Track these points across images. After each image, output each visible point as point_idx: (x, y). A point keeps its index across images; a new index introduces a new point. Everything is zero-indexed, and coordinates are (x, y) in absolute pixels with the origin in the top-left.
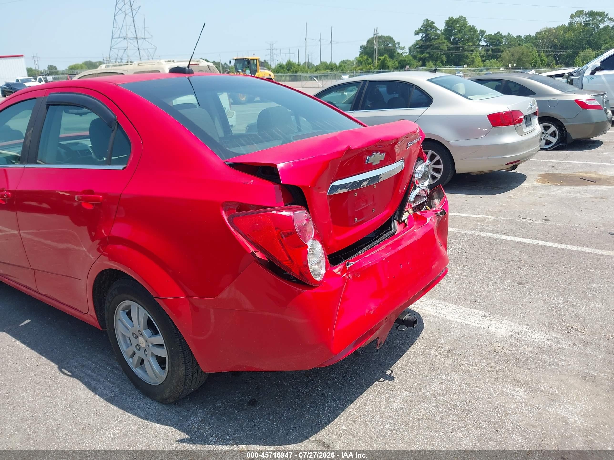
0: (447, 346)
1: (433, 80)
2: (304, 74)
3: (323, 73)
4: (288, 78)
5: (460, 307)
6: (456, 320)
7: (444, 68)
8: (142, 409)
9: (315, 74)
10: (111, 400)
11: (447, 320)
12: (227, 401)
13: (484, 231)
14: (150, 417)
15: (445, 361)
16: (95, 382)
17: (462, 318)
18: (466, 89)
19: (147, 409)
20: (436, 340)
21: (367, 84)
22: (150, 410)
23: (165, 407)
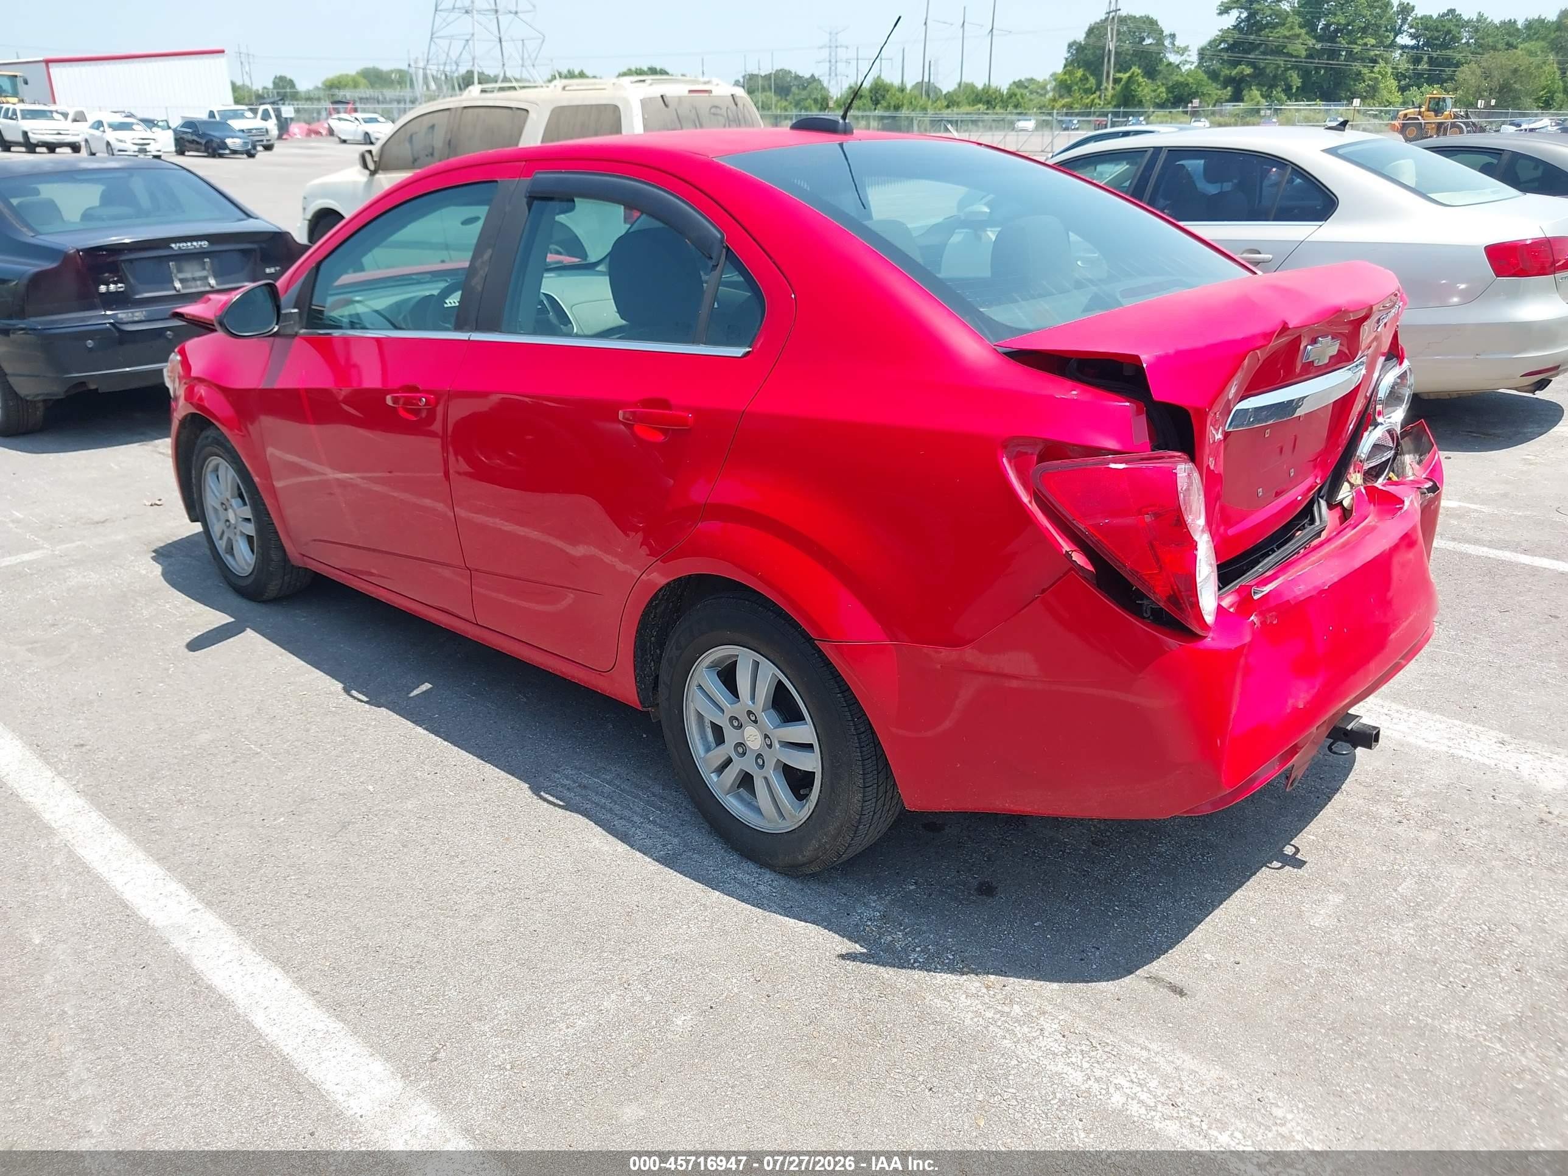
0: (1418, 801)
1: (1340, 152)
2: (916, 114)
3: (967, 114)
4: (874, 124)
5: (1438, 716)
6: (1432, 746)
7: (1291, 106)
8: (742, 884)
9: (947, 113)
10: (668, 861)
11: (1409, 745)
12: (927, 881)
13: (1468, 542)
14: (765, 902)
15: (1421, 834)
16: (623, 822)
17: (1446, 741)
18: (1419, 174)
19: (755, 885)
20: (1389, 787)
21: (1163, 156)
22: (761, 888)
23: (792, 883)
